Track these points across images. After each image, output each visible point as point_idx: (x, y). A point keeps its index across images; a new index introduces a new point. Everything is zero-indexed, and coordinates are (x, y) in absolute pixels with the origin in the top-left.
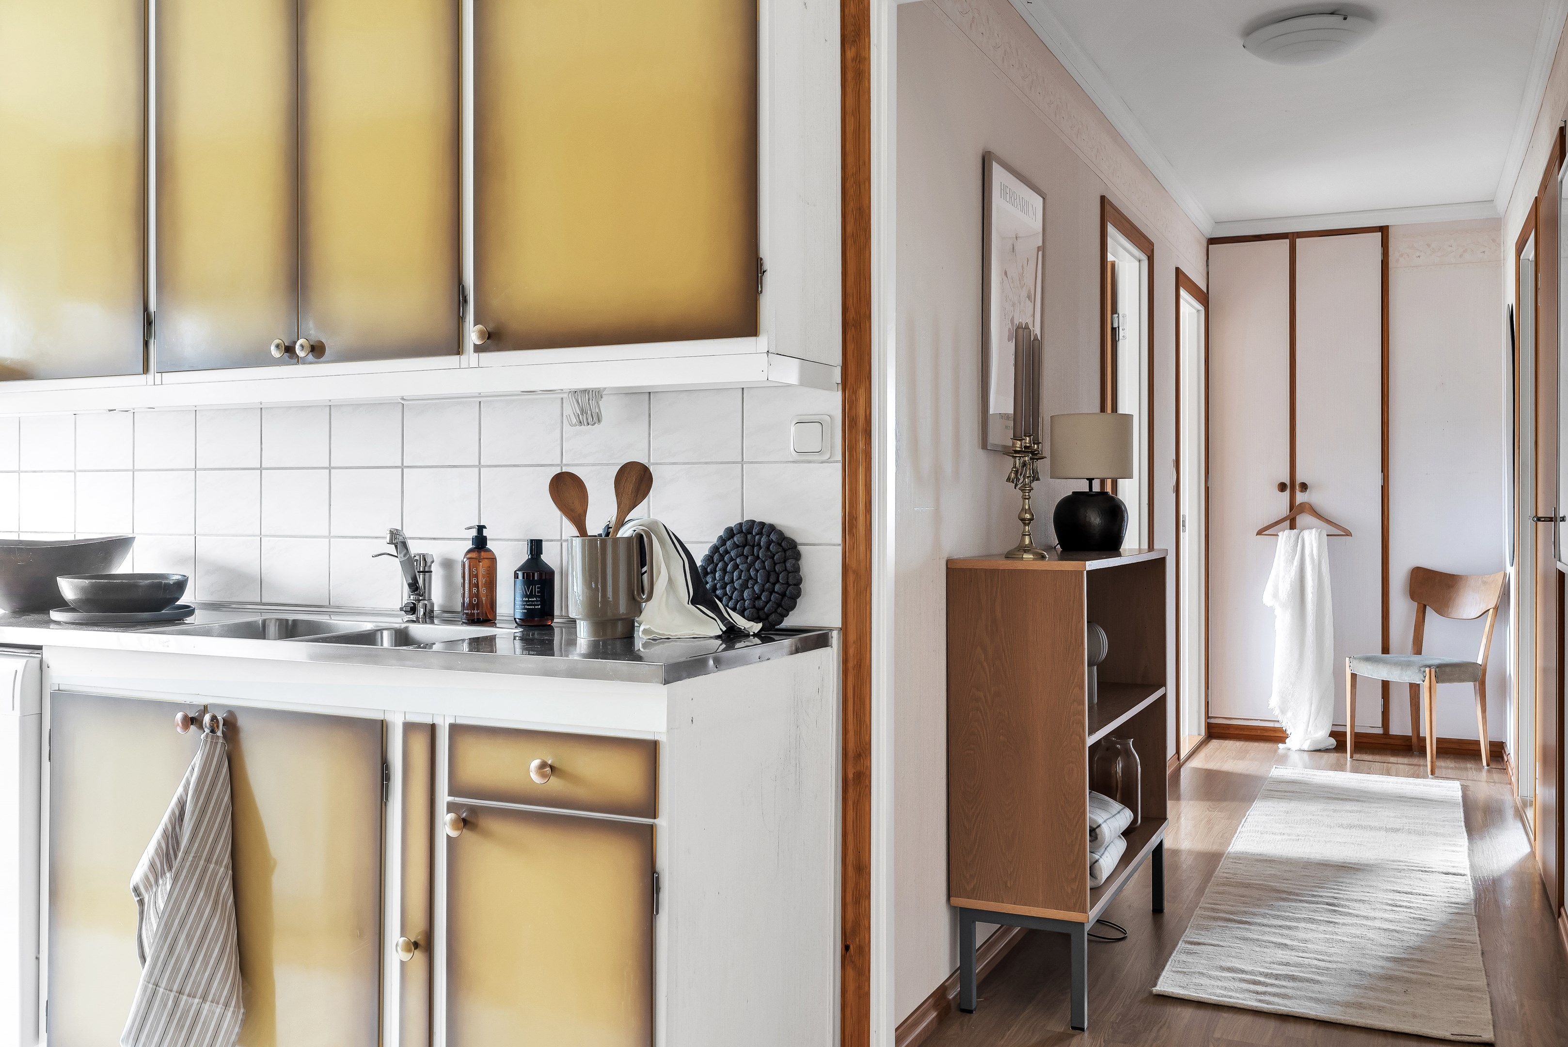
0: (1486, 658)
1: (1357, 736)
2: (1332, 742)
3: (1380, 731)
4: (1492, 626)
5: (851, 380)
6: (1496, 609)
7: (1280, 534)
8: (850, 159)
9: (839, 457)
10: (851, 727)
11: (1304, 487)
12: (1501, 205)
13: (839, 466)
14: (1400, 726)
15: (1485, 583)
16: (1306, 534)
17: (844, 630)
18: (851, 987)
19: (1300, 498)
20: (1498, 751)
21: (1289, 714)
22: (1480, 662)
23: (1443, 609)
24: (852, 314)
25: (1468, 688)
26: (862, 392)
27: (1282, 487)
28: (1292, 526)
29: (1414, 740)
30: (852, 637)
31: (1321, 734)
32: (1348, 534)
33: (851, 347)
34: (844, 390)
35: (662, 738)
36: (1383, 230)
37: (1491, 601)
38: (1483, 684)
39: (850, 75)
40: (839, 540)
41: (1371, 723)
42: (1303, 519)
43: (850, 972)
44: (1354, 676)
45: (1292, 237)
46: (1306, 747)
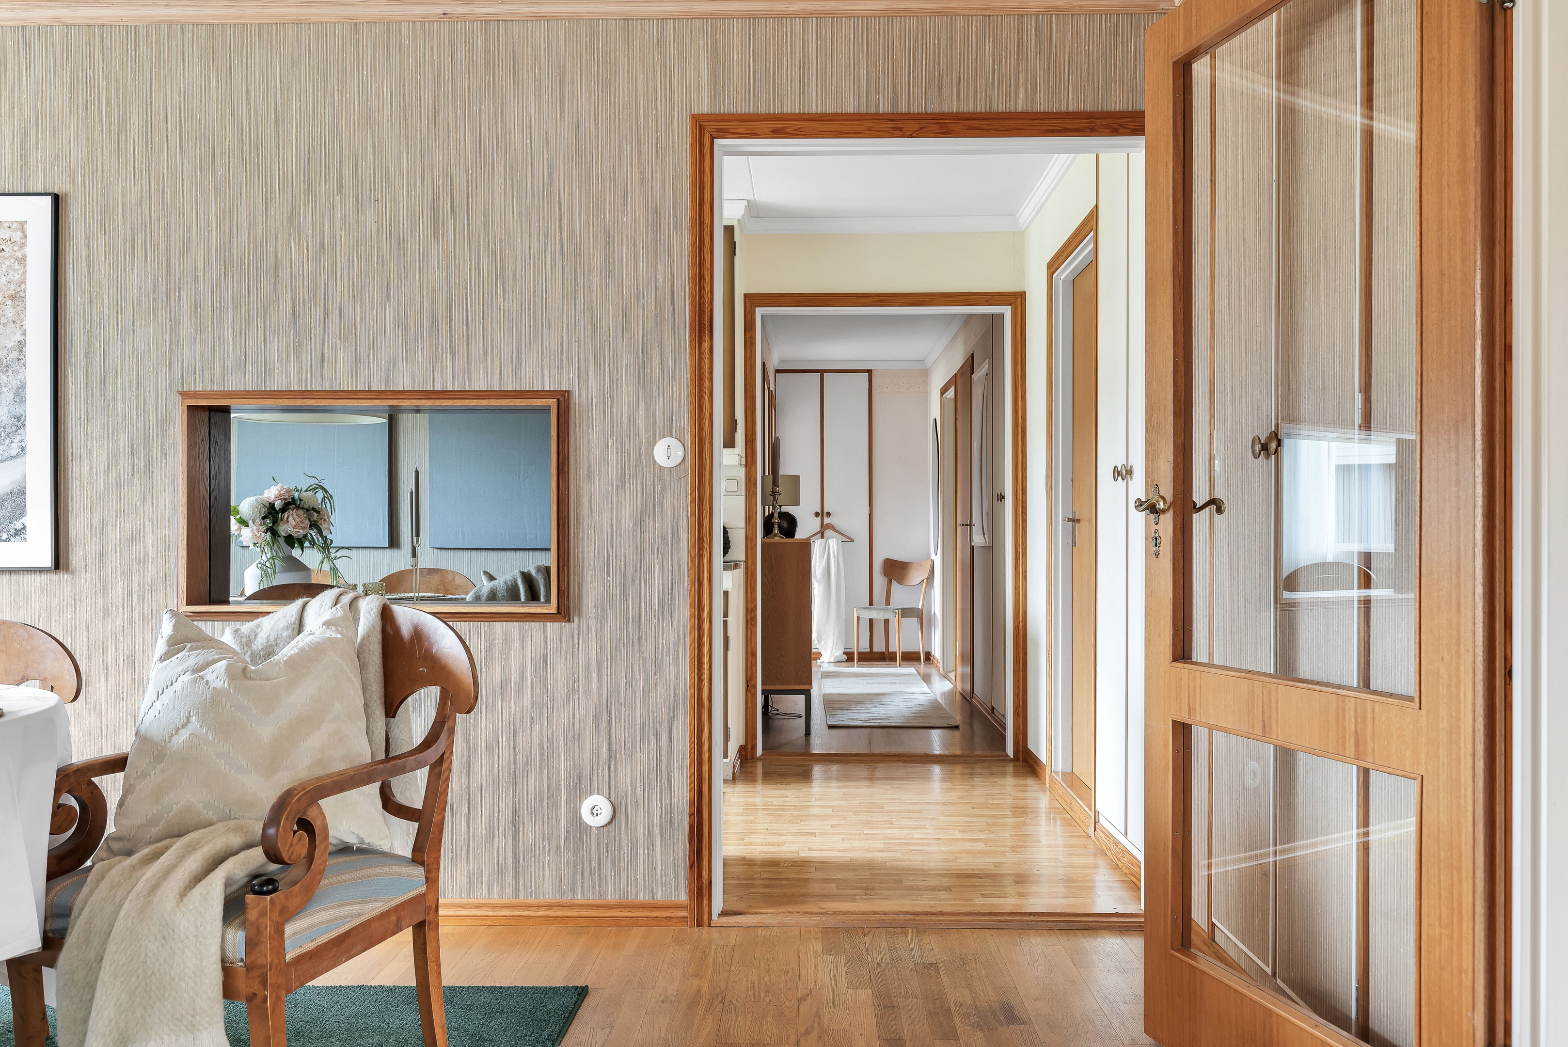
0: (923, 605)
1: (860, 653)
2: (845, 657)
3: (868, 650)
4: (926, 588)
5: (749, 463)
6: (927, 579)
7: (816, 541)
8: (748, 377)
9: (744, 493)
10: (749, 599)
11: (829, 514)
12: (929, 363)
13: (743, 498)
14: (879, 647)
15: (921, 566)
16: (830, 541)
17: (746, 561)
18: (749, 702)
19: (827, 520)
20: (928, 656)
21: (822, 643)
22: (920, 607)
23: (901, 580)
24: (749, 437)
25: (914, 621)
26: (753, 468)
27: (817, 514)
28: (822, 537)
29: (886, 653)
30: (749, 564)
31: (839, 653)
32: (852, 541)
33: (748, 450)
34: (746, 467)
35: (729, 590)
36: (869, 372)
37: (925, 575)
38: (921, 619)
39: (748, 344)
40: (744, 526)
41: (865, 647)
42: (828, 533)
43: (749, 696)
44: (858, 618)
45: (822, 372)
46: (832, 660)
